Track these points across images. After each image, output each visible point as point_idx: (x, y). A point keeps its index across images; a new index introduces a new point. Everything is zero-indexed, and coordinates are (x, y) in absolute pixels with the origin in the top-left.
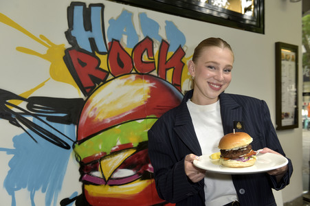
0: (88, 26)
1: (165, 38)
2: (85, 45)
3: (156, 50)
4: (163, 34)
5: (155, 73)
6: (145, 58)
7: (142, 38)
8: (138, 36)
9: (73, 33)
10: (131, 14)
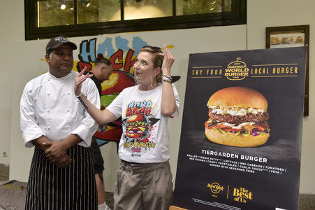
0: (88, 50)
1: (131, 48)
2: (86, 59)
3: (124, 56)
4: (130, 46)
5: (122, 69)
6: (117, 61)
7: (116, 50)
8: (114, 50)
9: (81, 55)
10: (111, 39)
